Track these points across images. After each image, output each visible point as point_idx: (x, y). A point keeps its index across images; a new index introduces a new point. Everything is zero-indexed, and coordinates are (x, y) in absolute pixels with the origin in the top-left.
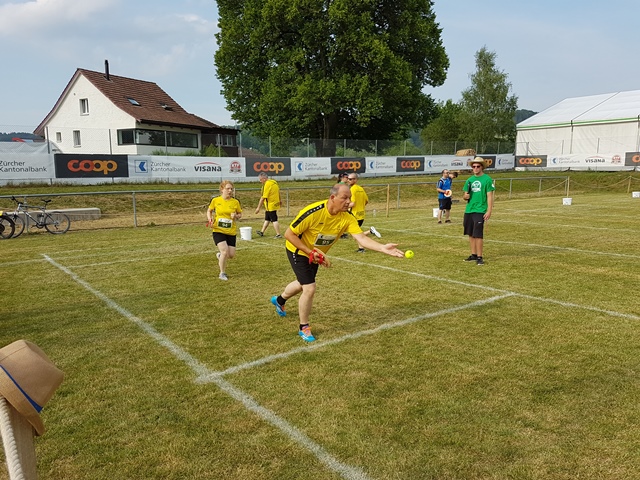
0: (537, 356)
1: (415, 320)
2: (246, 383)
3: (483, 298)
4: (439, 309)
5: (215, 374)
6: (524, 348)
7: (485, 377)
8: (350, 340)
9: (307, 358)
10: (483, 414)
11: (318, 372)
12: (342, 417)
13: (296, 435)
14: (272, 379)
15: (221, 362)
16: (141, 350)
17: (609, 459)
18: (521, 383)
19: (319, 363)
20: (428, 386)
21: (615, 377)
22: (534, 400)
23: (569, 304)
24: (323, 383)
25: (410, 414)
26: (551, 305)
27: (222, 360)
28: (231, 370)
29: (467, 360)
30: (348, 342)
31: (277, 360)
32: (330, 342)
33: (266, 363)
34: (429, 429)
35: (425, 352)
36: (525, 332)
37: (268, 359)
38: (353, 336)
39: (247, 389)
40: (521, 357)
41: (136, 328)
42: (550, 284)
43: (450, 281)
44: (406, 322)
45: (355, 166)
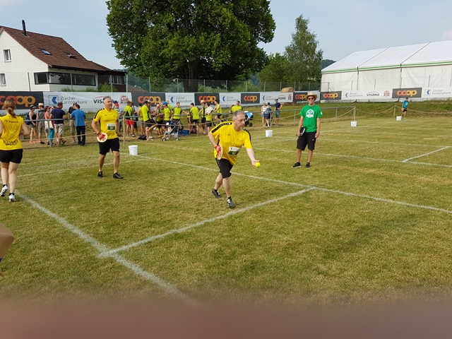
0: (328, 228)
1: (251, 207)
2: (134, 256)
3: (296, 191)
4: (266, 199)
5: (111, 252)
6: (320, 223)
7: (295, 243)
8: (208, 223)
9: (178, 237)
10: (292, 267)
12: (201, 275)
13: (169, 288)
14: (153, 252)
15: (115, 243)
16: (58, 236)
18: (317, 246)
19: (186, 240)
20: (259, 250)
23: (349, 194)
25: (245, 269)
26: (338, 194)
27: (116, 241)
28: (124, 248)
29: (283, 233)
31: (157, 239)
32: (193, 225)
33: (149, 242)
34: (258, 279)
36: (321, 213)
37: (150, 239)
38: (210, 221)
39: (135, 260)
40: (317, 229)
41: (54, 221)
42: (339, 181)
43: (275, 180)
44: (245, 209)
45: (211, 99)
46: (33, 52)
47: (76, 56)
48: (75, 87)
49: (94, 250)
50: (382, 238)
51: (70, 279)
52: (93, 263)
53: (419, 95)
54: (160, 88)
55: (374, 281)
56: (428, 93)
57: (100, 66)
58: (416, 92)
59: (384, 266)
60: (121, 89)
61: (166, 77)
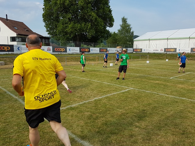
0: (139, 107)
1: (105, 96)
3: (124, 90)
4: (111, 93)
6: (136, 104)
7: (125, 113)
9: (72, 109)
10: (124, 124)
11: (75, 113)
12: (82, 126)
16: (18, 107)
17: (160, 136)
19: (75, 110)
21: (161, 112)
22: (139, 120)
23: (148, 92)
24: (76, 116)
25: (103, 124)
26: (143, 92)
29: (119, 108)
30: (84, 103)
31: (62, 110)
32: (79, 104)
34: (108, 129)
35: (107, 106)
36: (136, 99)
38: (86, 102)
40: (135, 107)
41: (16, 100)
42: (143, 86)
43: (115, 85)
44: (102, 97)
45: (87, 50)
50: (164, 112)
51: (23, 127)
55: (162, 131)
56: (179, 50)
59: (166, 125)
60: (48, 45)
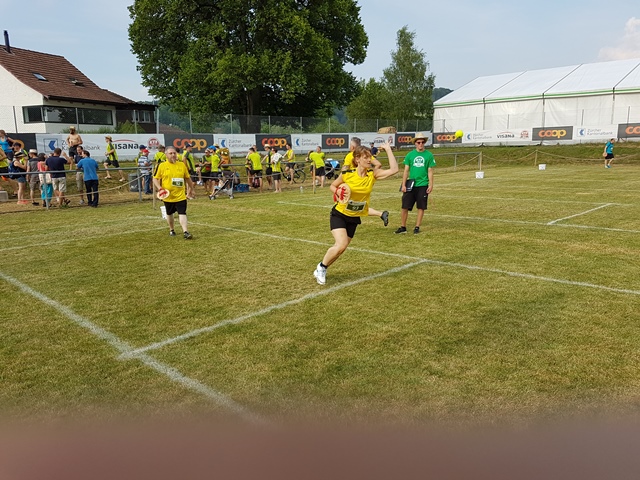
0: (444, 313)
1: (338, 288)
2: (170, 357)
3: (399, 265)
4: (359, 277)
5: (137, 351)
6: (434, 307)
7: (398, 334)
8: (276, 310)
9: (233, 329)
10: (394, 366)
11: (243, 342)
12: (266, 380)
13: (221, 399)
14: (197, 351)
15: (142, 339)
18: (428, 337)
19: (245, 334)
20: (349, 344)
22: (439, 352)
23: (474, 267)
24: (247, 352)
25: (329, 371)
26: (458, 268)
27: (144, 337)
28: (155, 346)
29: (382, 321)
30: (273, 312)
31: (202, 334)
32: (255, 314)
33: (191, 337)
34: (346, 383)
36: (434, 293)
37: (192, 334)
38: (279, 307)
39: (172, 362)
40: (429, 315)
41: (53, 311)
43: (371, 251)
44: (329, 290)
45: (280, 143)
46: (21, 77)
47: (83, 82)
48: (82, 127)
49: (111, 349)
50: (518, 325)
51: (78, 390)
52: (110, 367)
53: (569, 136)
54: (206, 128)
55: (507, 383)
56: (581, 133)
57: (118, 96)
58: (565, 132)
59: (522, 363)
60: (150, 128)
61: (215, 112)
